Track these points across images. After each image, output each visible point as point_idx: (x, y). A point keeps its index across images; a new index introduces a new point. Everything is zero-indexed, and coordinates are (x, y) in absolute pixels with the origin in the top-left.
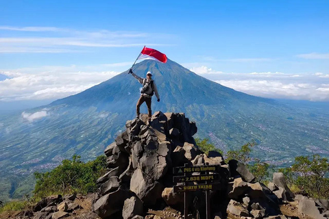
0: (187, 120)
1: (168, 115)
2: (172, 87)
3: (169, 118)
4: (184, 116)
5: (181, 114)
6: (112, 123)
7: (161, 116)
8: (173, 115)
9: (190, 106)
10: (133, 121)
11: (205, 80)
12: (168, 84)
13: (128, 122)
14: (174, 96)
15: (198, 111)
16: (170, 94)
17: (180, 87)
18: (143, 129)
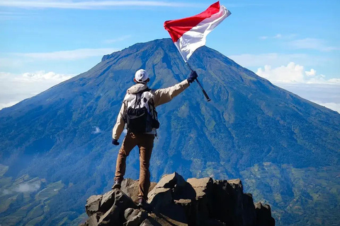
0: (249, 198)
1: (198, 184)
2: (207, 117)
3: (200, 193)
4: (239, 188)
5: (232, 182)
6: (46, 209)
7: (179, 187)
8: (210, 183)
9: (255, 169)
10: (106, 196)
11: (296, 100)
12: (195, 108)
13: (93, 198)
14: (213, 140)
15: (275, 183)
16: (201, 135)
17: (229, 118)
18: (133, 218)
